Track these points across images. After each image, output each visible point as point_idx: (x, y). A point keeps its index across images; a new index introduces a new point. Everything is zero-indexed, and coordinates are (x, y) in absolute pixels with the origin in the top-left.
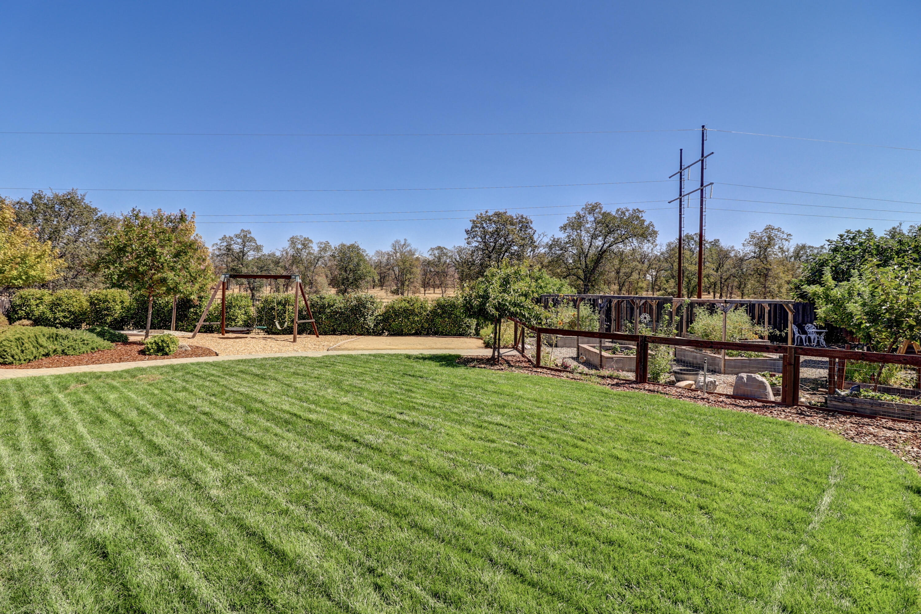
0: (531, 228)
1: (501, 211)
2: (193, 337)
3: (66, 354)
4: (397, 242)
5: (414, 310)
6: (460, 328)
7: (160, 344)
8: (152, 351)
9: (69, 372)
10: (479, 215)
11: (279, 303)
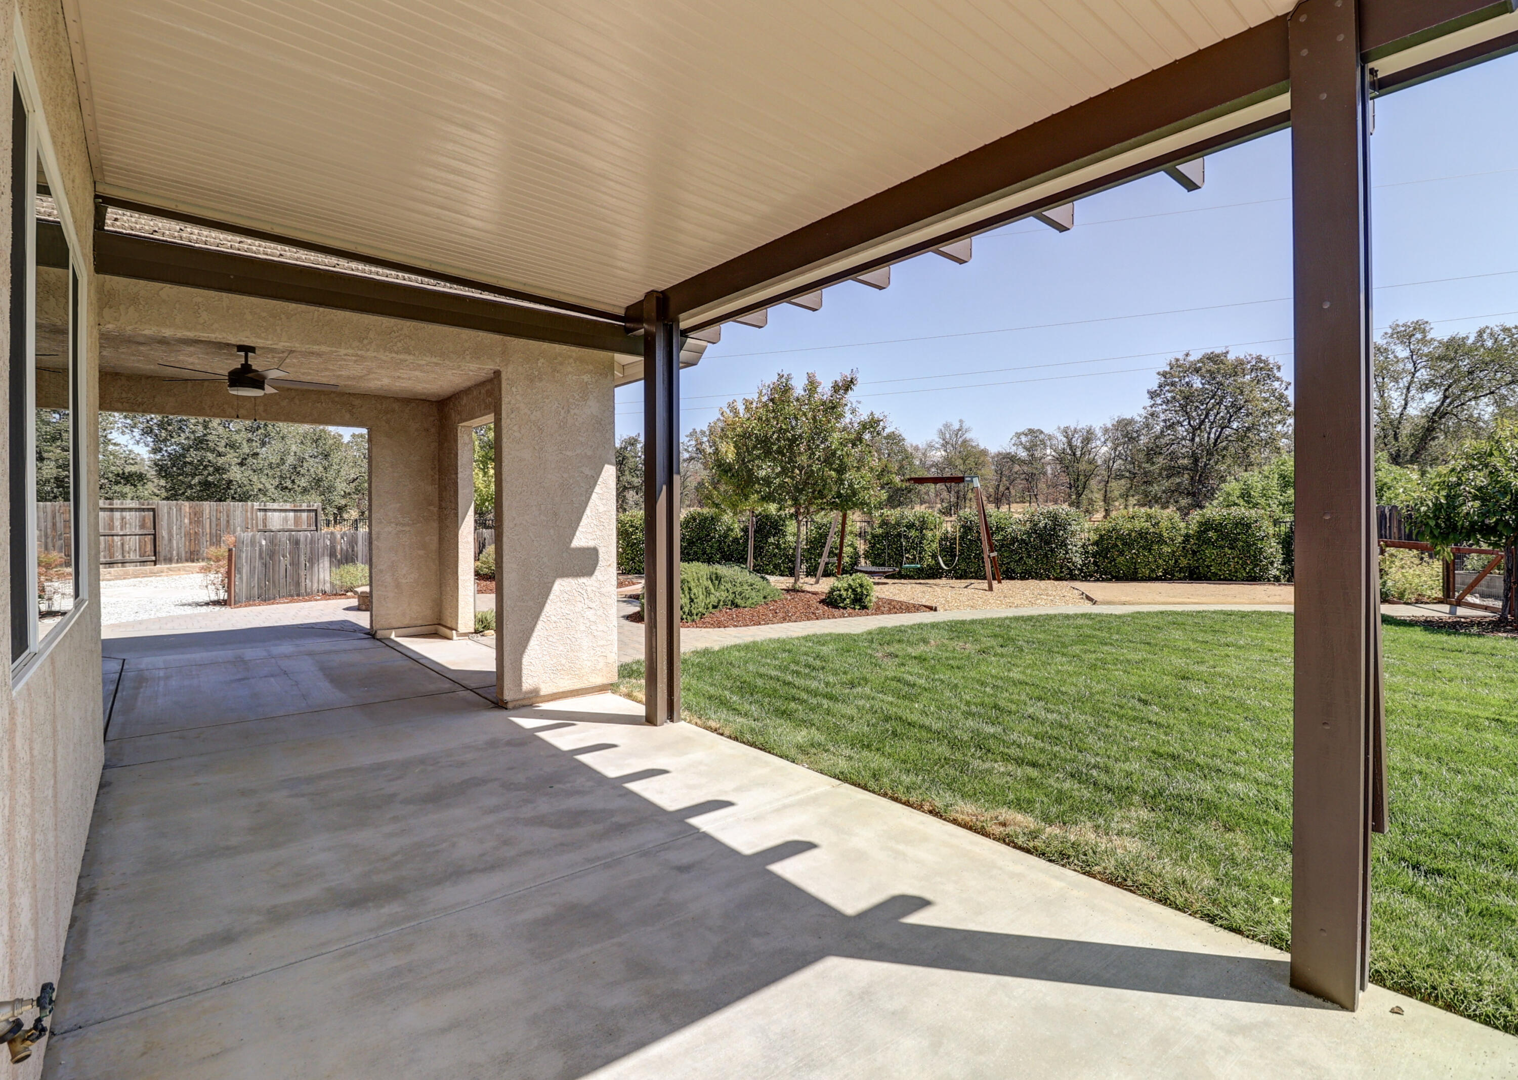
0: (1278, 379)
1: (1218, 351)
2: (817, 582)
3: (737, 606)
4: (947, 426)
5: (1161, 535)
6: (1256, 565)
7: (859, 590)
8: (848, 601)
9: (804, 633)
10: (1174, 362)
11: (911, 526)
